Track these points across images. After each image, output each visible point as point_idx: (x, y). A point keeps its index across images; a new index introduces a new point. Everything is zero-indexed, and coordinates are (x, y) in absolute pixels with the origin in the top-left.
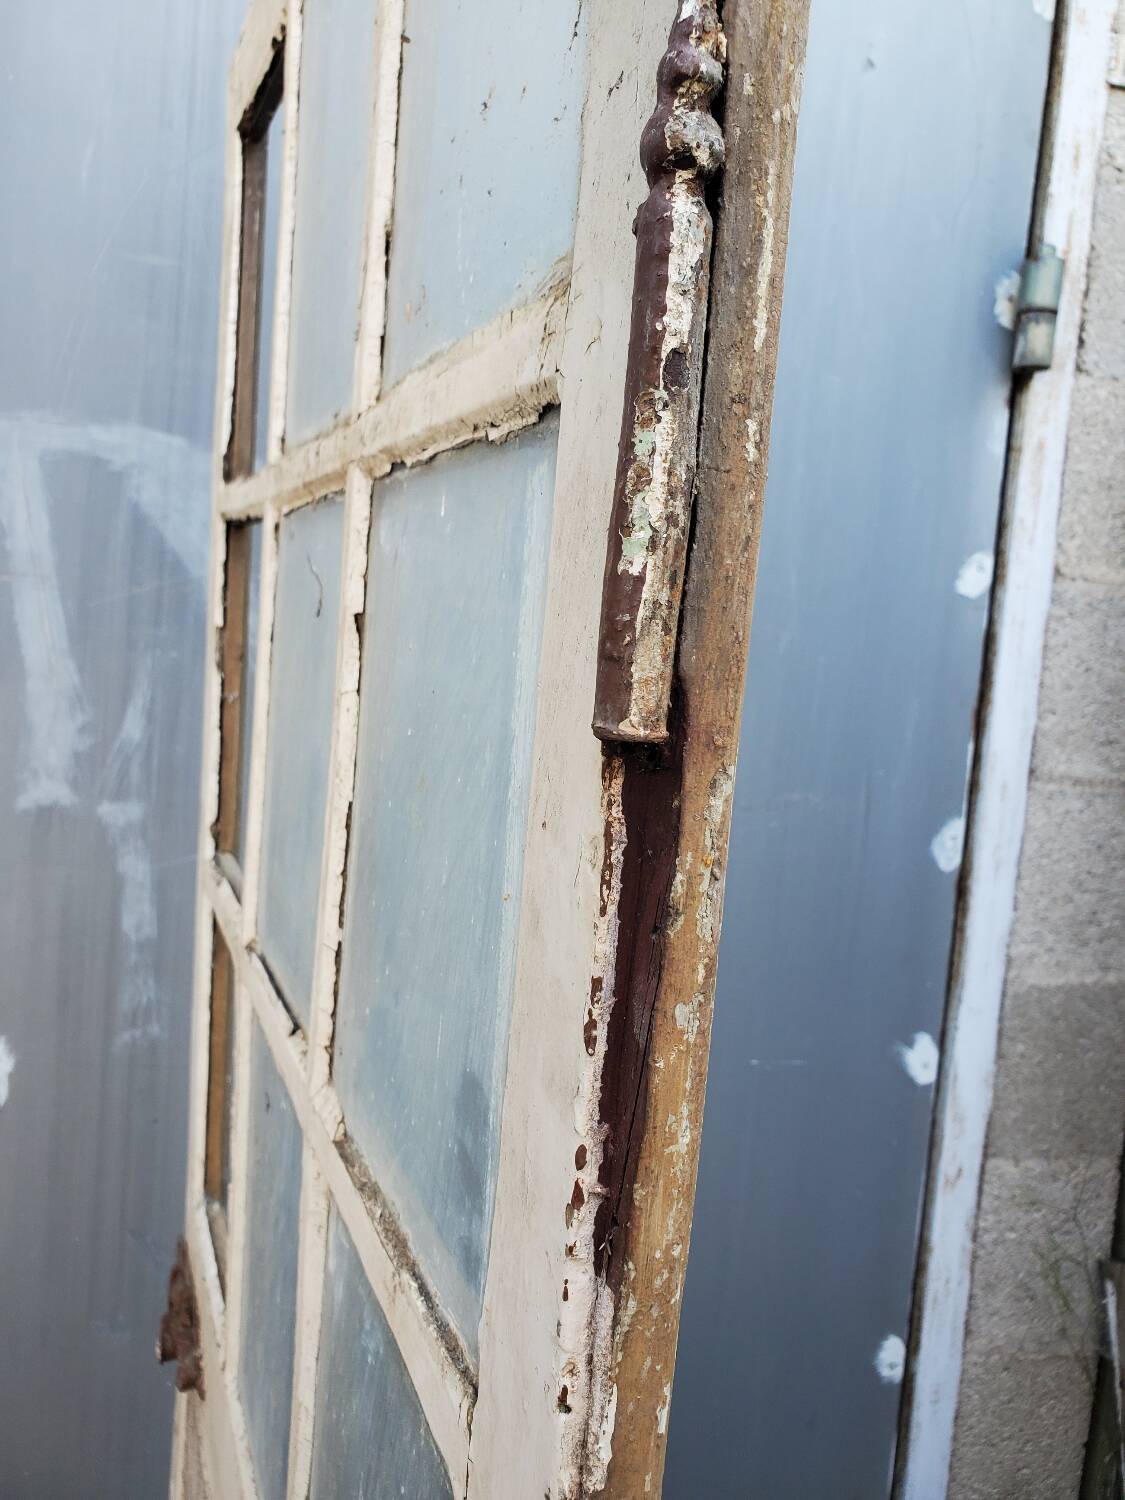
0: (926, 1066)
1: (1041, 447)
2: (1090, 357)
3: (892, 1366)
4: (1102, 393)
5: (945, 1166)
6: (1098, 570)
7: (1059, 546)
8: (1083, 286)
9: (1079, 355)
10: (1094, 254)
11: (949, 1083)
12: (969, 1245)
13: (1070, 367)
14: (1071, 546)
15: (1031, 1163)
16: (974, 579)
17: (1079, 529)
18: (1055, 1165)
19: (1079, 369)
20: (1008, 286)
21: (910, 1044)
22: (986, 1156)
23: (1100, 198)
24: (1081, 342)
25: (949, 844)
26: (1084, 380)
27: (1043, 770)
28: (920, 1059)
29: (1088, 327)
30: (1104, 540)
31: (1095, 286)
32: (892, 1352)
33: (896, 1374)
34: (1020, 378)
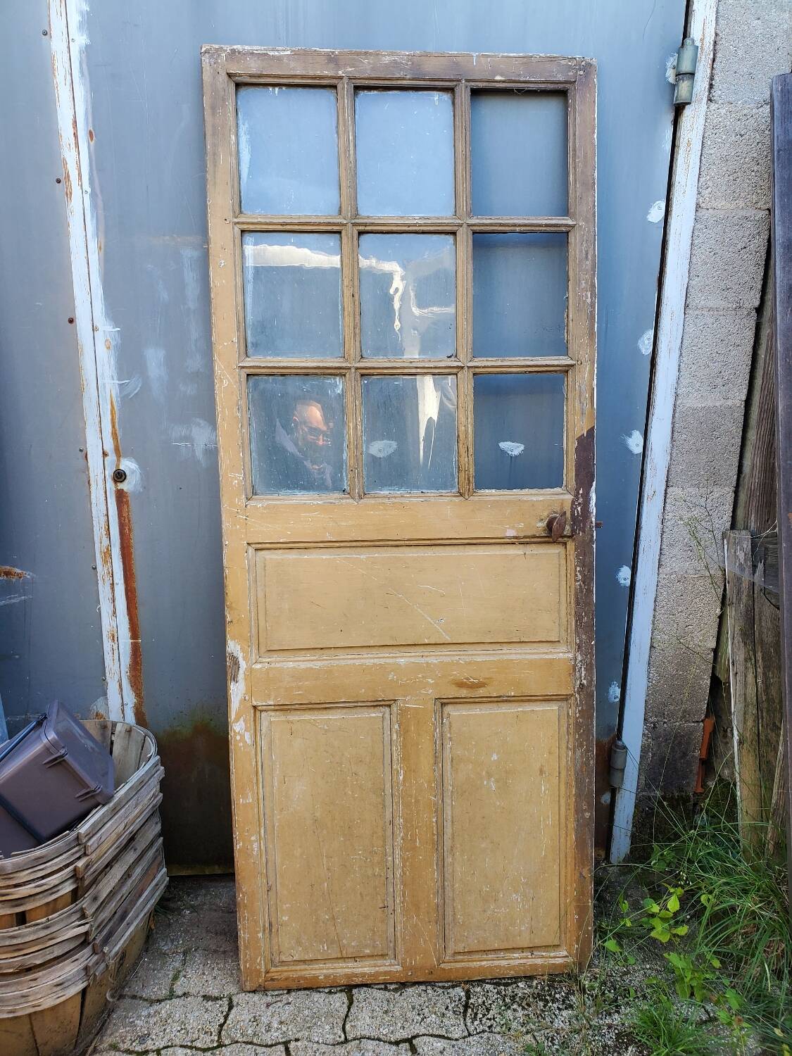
0: (637, 445)
1: (689, 144)
2: (716, 93)
3: (625, 579)
4: (723, 111)
5: (648, 491)
6: (721, 203)
7: (699, 193)
8: (712, 56)
9: (710, 93)
10: (719, 38)
11: (648, 453)
12: (660, 526)
13: (705, 100)
14: (706, 193)
15: (690, 490)
16: (656, 214)
17: (710, 183)
18: (702, 490)
19: (710, 100)
20: (672, 61)
21: (630, 435)
22: (667, 486)
23: (721, 8)
24: (711, 86)
25: (646, 342)
26: (713, 106)
27: (692, 304)
28: (635, 442)
29: (716, 77)
30: (724, 188)
31: (719, 55)
32: (625, 573)
33: (628, 583)
34: (679, 109)
